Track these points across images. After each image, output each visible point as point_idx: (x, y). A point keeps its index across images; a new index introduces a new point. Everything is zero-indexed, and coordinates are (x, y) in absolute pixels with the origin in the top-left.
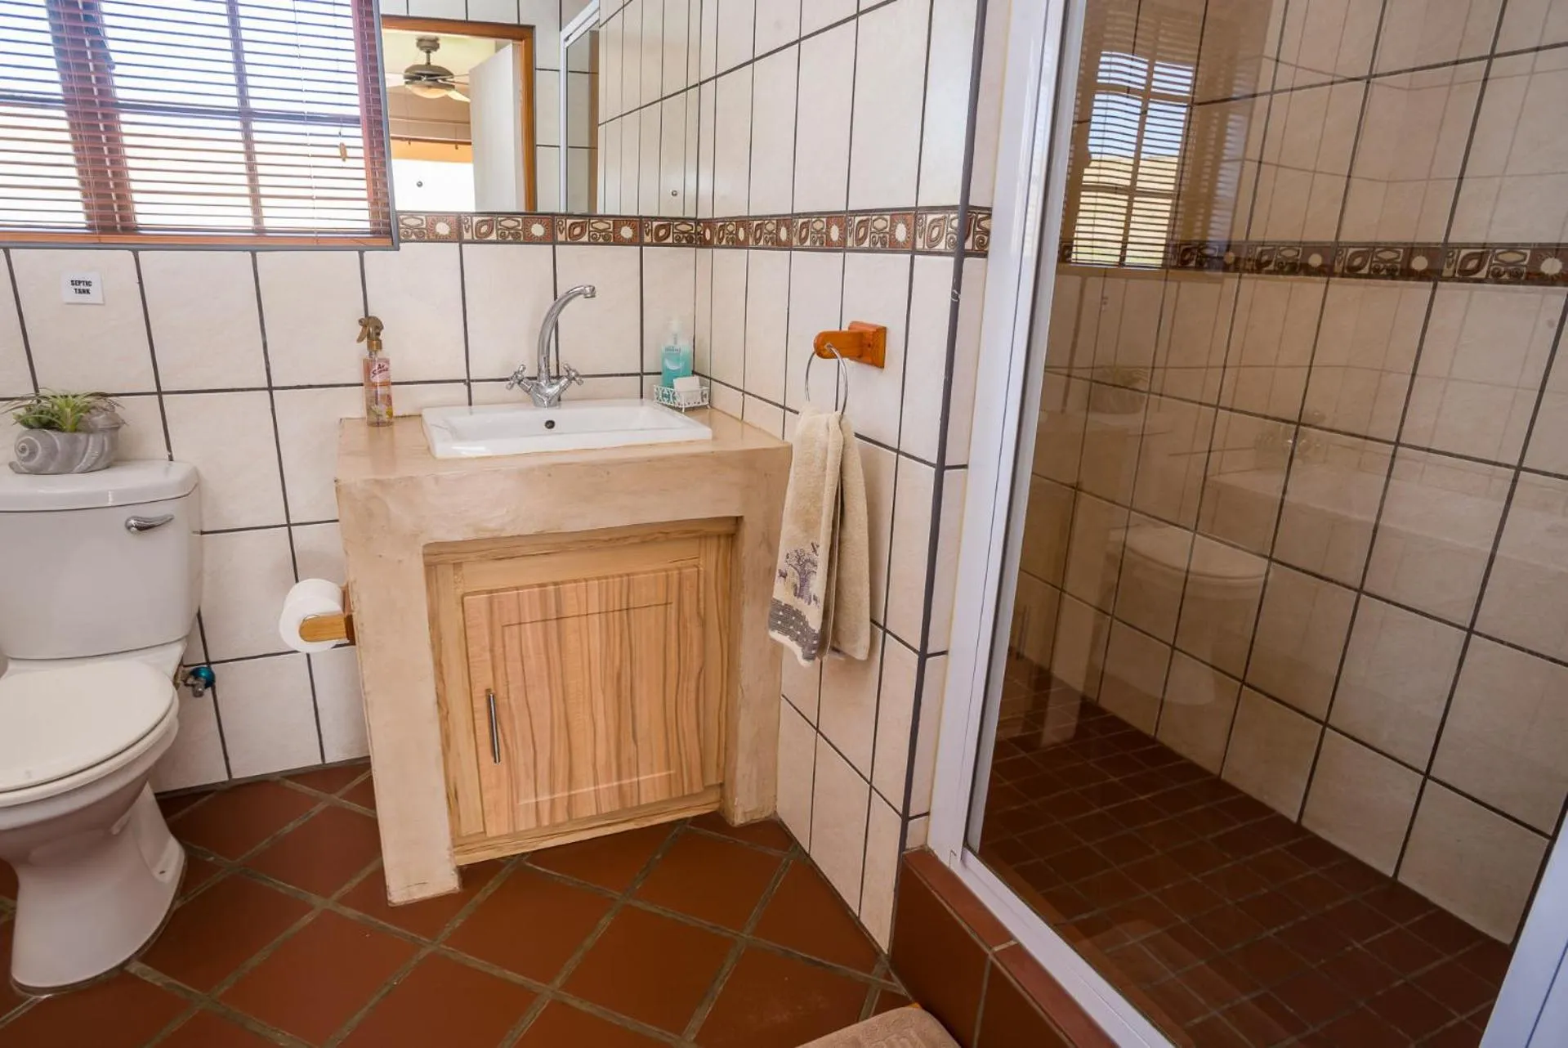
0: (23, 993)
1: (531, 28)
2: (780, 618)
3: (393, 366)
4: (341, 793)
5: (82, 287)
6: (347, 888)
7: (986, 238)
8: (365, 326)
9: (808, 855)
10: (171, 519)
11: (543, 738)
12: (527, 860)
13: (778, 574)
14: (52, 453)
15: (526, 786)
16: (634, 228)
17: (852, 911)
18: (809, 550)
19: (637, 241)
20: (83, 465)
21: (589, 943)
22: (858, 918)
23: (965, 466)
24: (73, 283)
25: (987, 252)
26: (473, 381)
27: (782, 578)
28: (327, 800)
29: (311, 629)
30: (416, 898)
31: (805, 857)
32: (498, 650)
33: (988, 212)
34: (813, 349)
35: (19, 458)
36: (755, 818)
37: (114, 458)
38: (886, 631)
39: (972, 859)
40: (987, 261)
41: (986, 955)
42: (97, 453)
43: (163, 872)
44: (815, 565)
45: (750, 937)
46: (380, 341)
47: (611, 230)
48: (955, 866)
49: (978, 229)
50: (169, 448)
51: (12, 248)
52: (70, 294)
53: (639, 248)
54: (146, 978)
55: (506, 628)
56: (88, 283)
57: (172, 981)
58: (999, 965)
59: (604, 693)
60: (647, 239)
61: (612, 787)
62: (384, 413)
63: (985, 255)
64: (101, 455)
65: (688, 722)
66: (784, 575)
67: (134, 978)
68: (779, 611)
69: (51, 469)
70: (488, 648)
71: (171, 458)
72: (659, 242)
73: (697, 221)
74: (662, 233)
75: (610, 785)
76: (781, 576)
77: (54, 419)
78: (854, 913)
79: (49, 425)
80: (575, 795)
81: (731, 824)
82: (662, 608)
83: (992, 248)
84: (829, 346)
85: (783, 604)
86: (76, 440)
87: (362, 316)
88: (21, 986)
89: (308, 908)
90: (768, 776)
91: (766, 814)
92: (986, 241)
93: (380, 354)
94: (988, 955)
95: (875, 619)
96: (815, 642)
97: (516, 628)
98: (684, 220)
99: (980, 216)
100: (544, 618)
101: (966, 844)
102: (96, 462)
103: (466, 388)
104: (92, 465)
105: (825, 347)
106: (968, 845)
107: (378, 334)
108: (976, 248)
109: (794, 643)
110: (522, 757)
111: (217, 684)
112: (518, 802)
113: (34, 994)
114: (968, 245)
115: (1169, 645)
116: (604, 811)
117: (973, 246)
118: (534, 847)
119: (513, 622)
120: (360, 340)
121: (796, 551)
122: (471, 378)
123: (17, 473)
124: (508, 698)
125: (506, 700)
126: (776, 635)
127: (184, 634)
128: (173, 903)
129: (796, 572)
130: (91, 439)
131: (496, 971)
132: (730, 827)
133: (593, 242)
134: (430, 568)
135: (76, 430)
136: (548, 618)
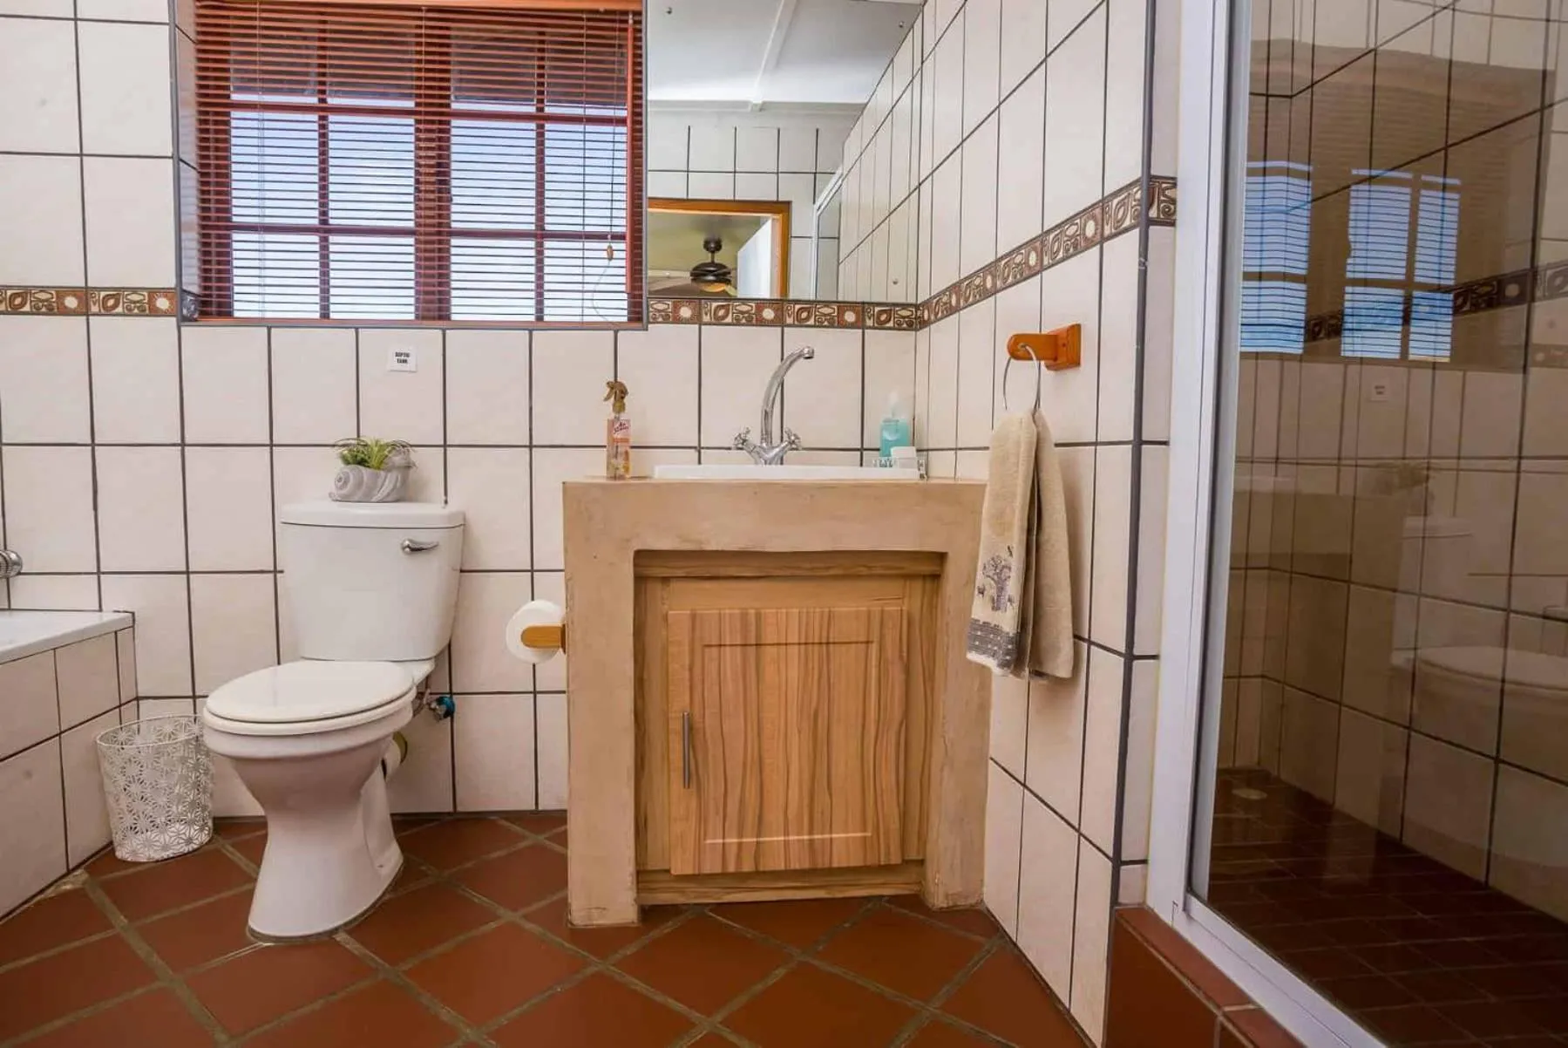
0: (252, 938)
1: (788, 203)
2: (976, 638)
3: (633, 427)
4: (547, 835)
5: (402, 358)
6: (535, 907)
7: (1172, 207)
8: (612, 388)
9: (1015, 945)
10: (435, 546)
11: (735, 772)
12: (711, 911)
13: (976, 592)
14: (359, 484)
15: (714, 822)
16: (857, 313)
17: (1060, 1001)
18: (1005, 554)
19: (859, 324)
20: (379, 496)
21: (759, 987)
22: (1068, 1011)
23: (1165, 443)
24: (397, 355)
25: (1175, 220)
26: (703, 448)
27: (981, 595)
28: (531, 839)
29: (532, 637)
30: (595, 922)
31: (1012, 946)
32: (697, 670)
33: (1173, 183)
34: (1008, 356)
35: (337, 487)
36: (959, 903)
37: (403, 494)
38: (1091, 643)
39: (1197, 906)
40: (1175, 231)
41: (1214, 1016)
42: (391, 486)
43: (381, 866)
44: (1010, 569)
45: (937, 1011)
46: (624, 404)
47: (836, 314)
48: (1178, 923)
49: (1162, 198)
50: (446, 494)
51: (362, 328)
52: (393, 363)
53: (860, 331)
54: (348, 946)
55: (707, 650)
56: (407, 355)
57: (367, 952)
58: (1230, 1027)
59: (799, 732)
60: (869, 323)
61: (803, 840)
62: (621, 467)
63: (1173, 224)
64: (393, 490)
65: (888, 779)
66: (982, 592)
67: (338, 944)
68: (977, 630)
69: (356, 498)
70: (687, 667)
71: (446, 502)
72: (880, 326)
73: (917, 307)
74: (883, 317)
75: (801, 837)
76: (979, 592)
77: (367, 458)
78: (1063, 1004)
79: (362, 462)
80: (764, 842)
81: (930, 906)
82: (863, 646)
83: (1179, 217)
84: (1022, 346)
85: (981, 623)
86: (377, 476)
87: (612, 380)
88: (253, 932)
89: (496, 917)
90: (973, 853)
91: (972, 901)
92: (1172, 211)
93: (623, 417)
94: (1216, 1016)
95: (1079, 634)
96: (1010, 647)
97: (715, 650)
98: (904, 306)
99: (1164, 185)
100: (743, 643)
101: (1190, 888)
102: (388, 495)
103: (697, 454)
104: (384, 498)
105: (1019, 347)
106: (1191, 889)
107: (623, 398)
108: (1162, 216)
109: (991, 659)
110: (713, 789)
111: (455, 715)
112: (705, 839)
113: (261, 940)
114: (1153, 213)
115: (1492, 758)
116: (792, 867)
117: (1158, 214)
118: (719, 899)
119: (713, 643)
120: (607, 399)
121: (993, 559)
122: (702, 446)
123: (334, 500)
124: (704, 722)
125: (701, 725)
126: (973, 656)
127: (434, 654)
128: (384, 894)
129: (992, 582)
130: (389, 475)
131: (660, 998)
132: (929, 909)
133: (819, 325)
134: (640, 580)
135: (379, 468)
136: (748, 643)
